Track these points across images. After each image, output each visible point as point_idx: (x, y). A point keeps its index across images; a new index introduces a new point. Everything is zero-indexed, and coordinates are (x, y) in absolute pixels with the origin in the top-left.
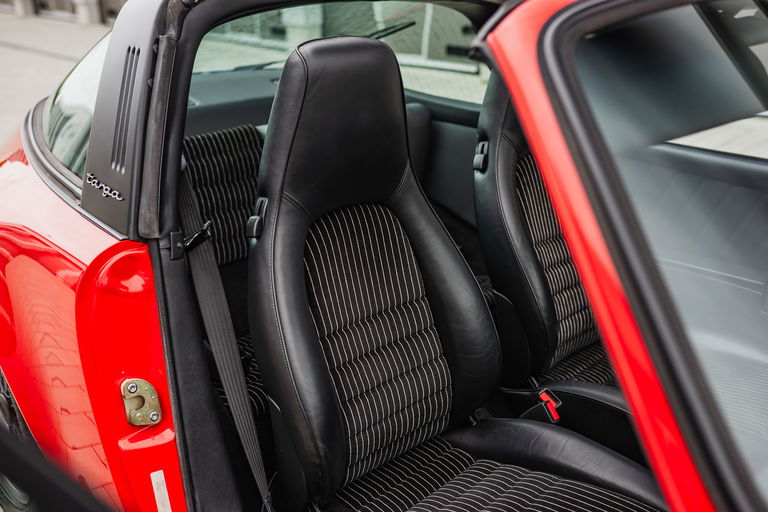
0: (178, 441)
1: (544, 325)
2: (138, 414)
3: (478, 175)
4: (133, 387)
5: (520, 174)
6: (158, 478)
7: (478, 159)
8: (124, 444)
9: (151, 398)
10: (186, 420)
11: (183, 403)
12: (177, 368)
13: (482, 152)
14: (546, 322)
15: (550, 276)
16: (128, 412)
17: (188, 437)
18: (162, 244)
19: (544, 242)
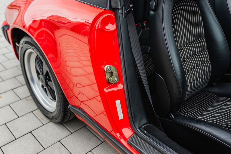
0: (125, 89)
2: (111, 79)
4: (109, 68)
6: (118, 102)
8: (106, 90)
9: (115, 73)
10: (128, 81)
11: (127, 75)
12: (125, 61)
16: (107, 78)
17: (129, 87)
18: (120, 11)
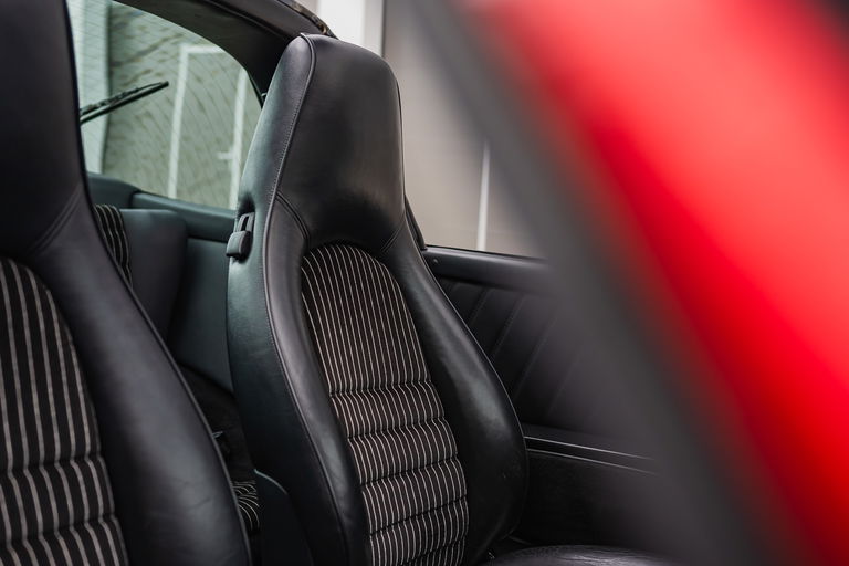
1: (341, 524)
3: (235, 268)
5: (310, 274)
7: (235, 239)
13: (243, 228)
14: (346, 520)
15: (357, 449)
19: (349, 391)
